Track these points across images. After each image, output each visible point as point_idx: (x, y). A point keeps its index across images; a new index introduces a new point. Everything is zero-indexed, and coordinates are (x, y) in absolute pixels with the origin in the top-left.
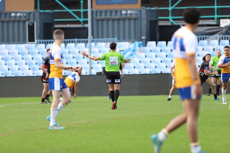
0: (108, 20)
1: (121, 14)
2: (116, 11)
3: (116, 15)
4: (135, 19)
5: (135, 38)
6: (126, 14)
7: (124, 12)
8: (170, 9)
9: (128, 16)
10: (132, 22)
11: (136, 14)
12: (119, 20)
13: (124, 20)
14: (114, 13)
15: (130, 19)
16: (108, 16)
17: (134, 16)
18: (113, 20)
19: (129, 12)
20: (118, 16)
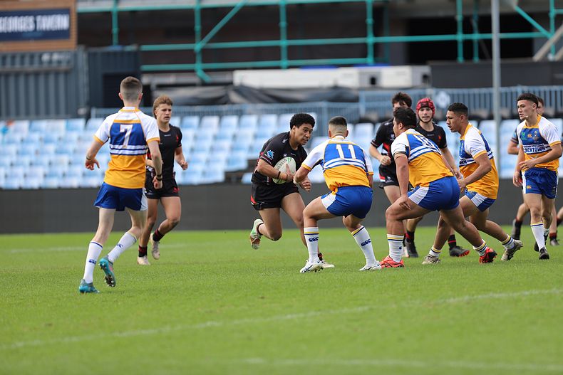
0: (17, 75)
1: (41, 62)
2: (32, 57)
3: (32, 63)
4: (67, 73)
5: (67, 113)
6: (50, 62)
7: (46, 57)
8: (198, 46)
9: (54, 65)
10: (62, 79)
11: (68, 62)
12: (37, 74)
13: (47, 73)
14: (27, 60)
15: (57, 73)
16: (18, 67)
17: (64, 67)
18: (27, 75)
19: (56, 57)
20: (36, 67)
